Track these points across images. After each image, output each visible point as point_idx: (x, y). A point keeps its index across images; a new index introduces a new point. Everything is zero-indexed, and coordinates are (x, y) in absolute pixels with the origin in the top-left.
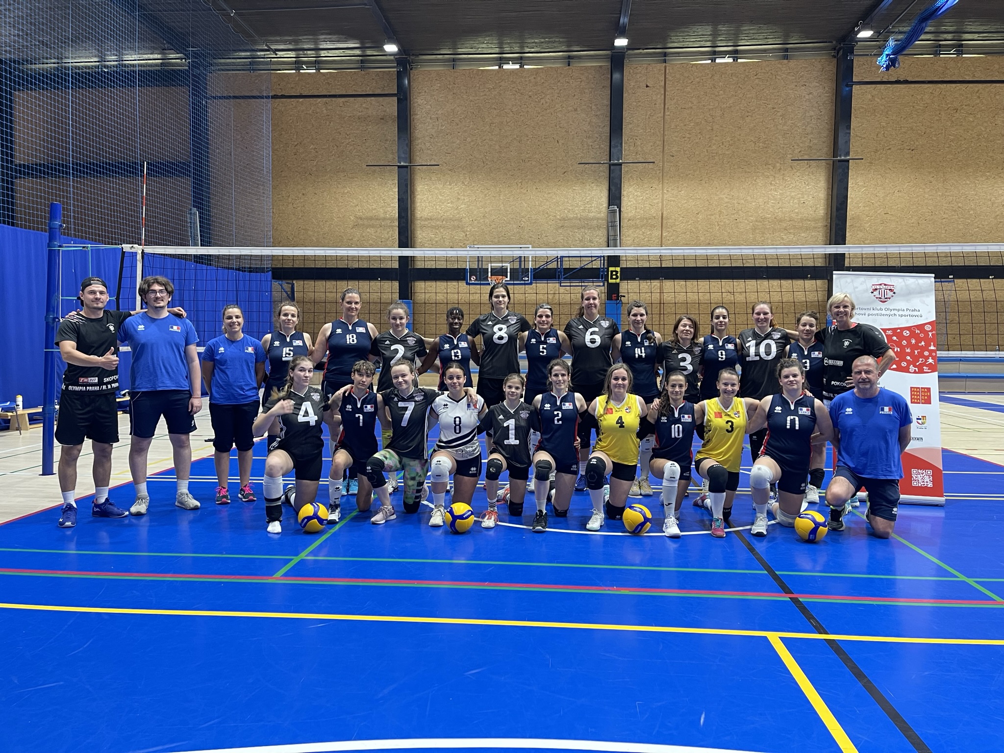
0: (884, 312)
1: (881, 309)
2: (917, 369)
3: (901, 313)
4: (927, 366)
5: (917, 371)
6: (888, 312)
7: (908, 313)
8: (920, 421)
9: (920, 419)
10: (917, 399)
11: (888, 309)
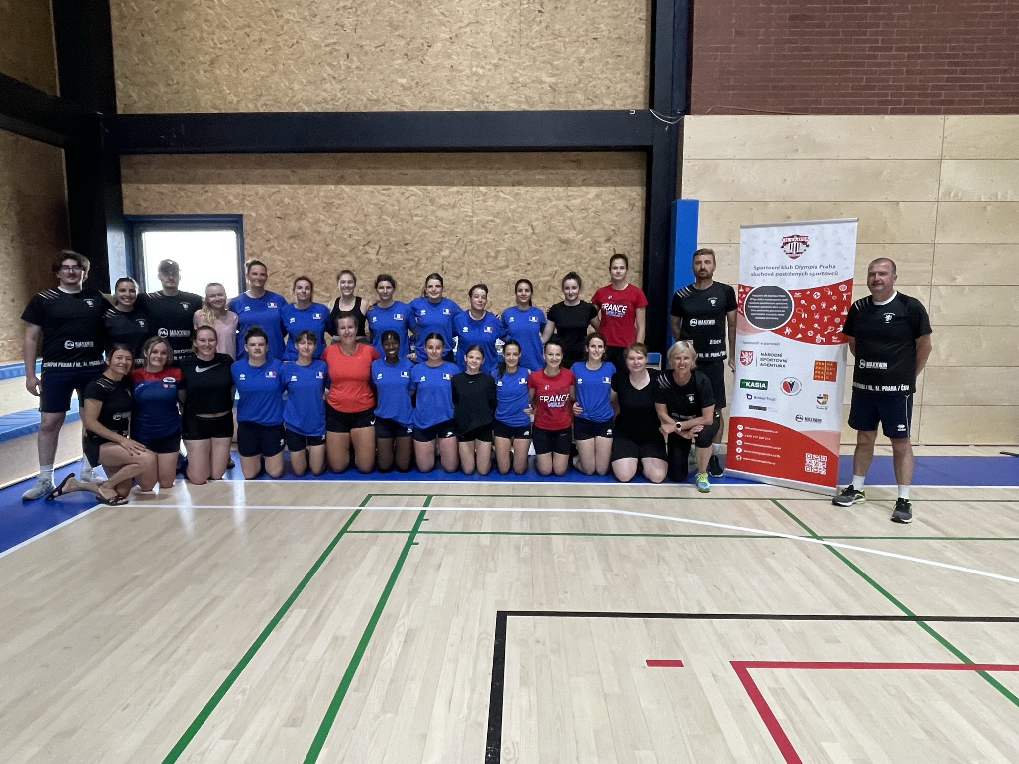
0: (794, 270)
1: (791, 267)
3: (813, 270)
4: (836, 335)
5: (824, 341)
6: (798, 271)
7: (821, 270)
8: (821, 401)
9: (822, 398)
10: (821, 375)
11: (799, 267)
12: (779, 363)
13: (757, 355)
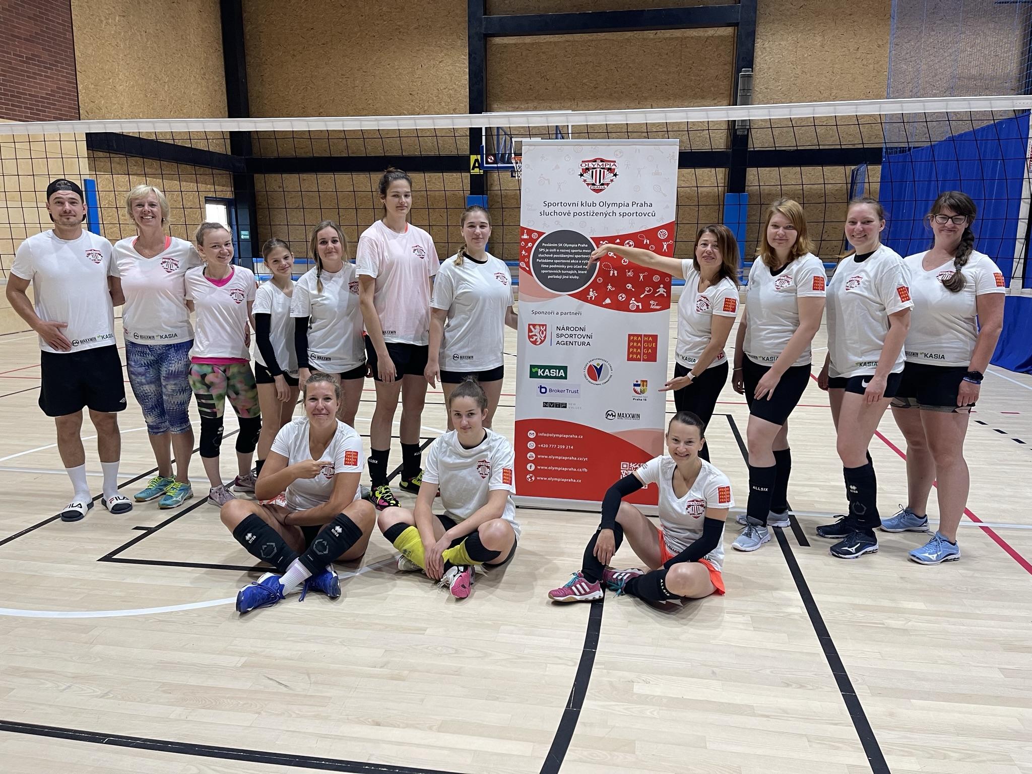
0: (597, 209)
1: (594, 204)
2: (640, 304)
3: (623, 209)
4: (655, 299)
5: (641, 308)
6: (604, 209)
7: (635, 209)
8: (638, 389)
9: (639, 385)
10: (637, 354)
11: (605, 204)
12: (582, 340)
13: (551, 330)
